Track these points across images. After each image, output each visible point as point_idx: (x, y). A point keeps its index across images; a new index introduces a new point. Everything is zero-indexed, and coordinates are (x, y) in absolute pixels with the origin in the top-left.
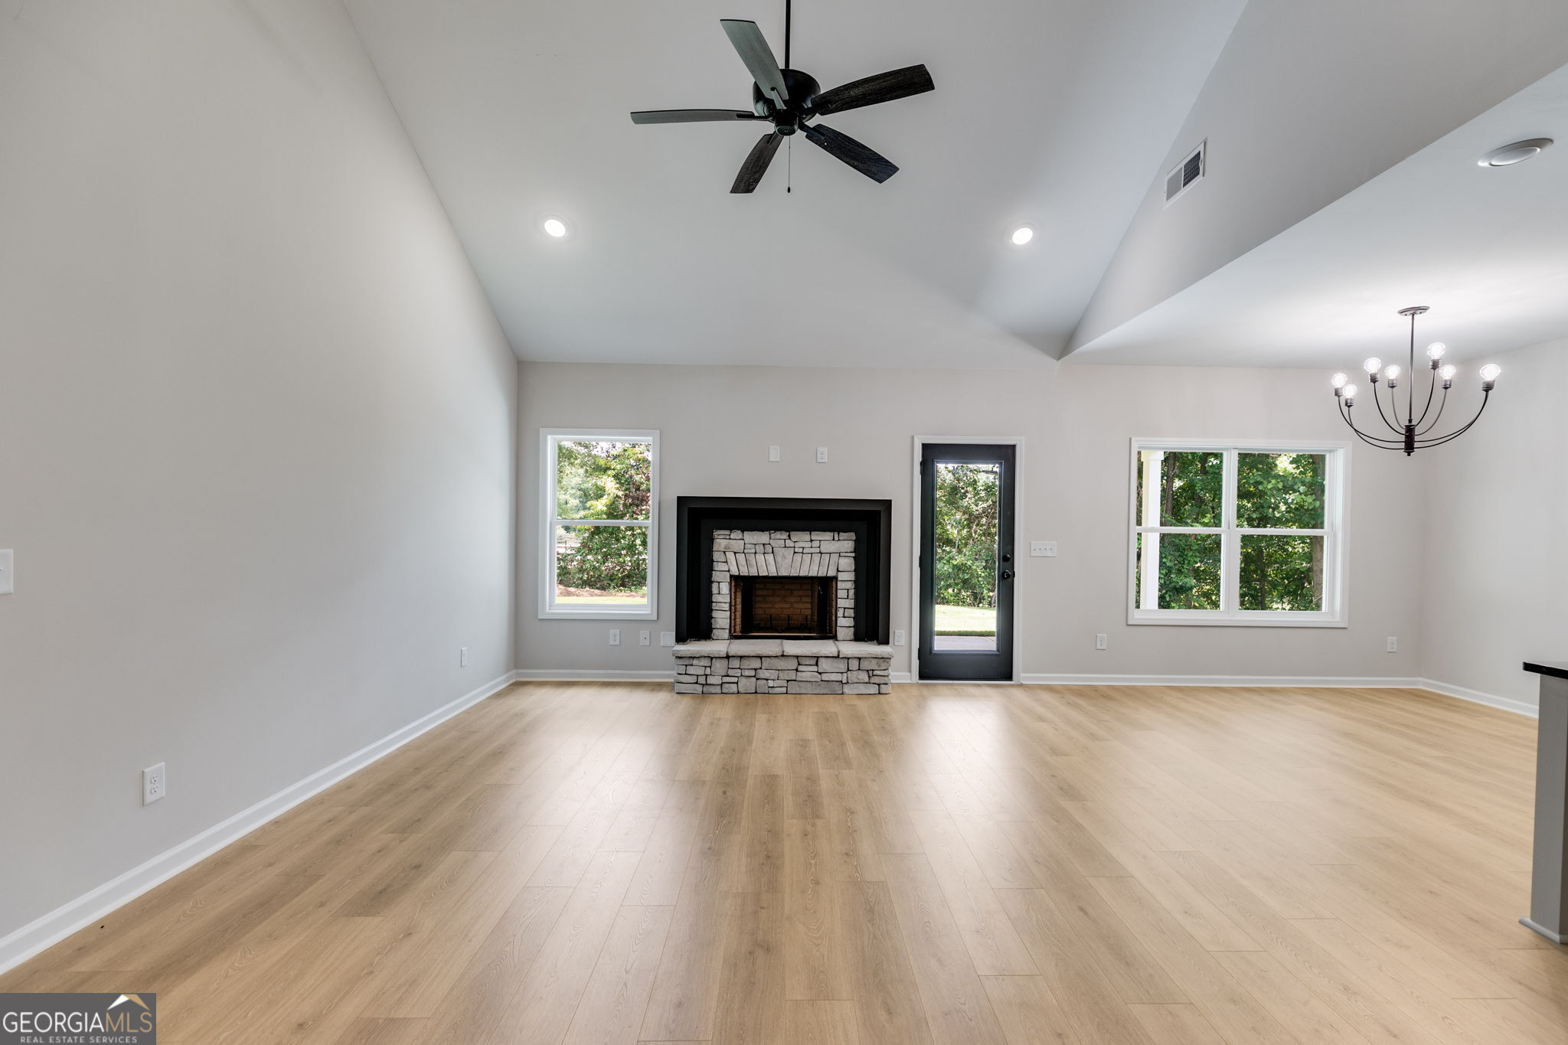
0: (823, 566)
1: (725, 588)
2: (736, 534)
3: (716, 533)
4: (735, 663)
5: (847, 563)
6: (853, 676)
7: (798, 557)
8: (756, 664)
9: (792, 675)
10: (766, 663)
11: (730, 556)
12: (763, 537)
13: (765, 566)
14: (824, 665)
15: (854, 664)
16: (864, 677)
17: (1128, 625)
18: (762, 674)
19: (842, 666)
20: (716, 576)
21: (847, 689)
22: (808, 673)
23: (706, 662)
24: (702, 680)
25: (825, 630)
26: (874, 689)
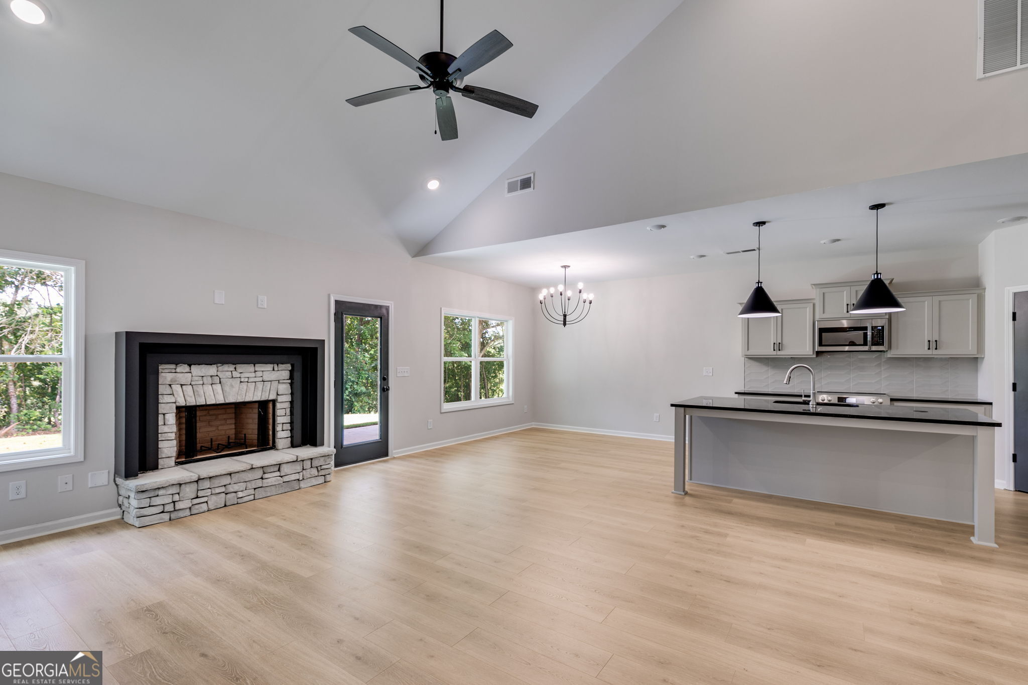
0: (265, 392)
1: (171, 419)
2: (183, 368)
3: (161, 367)
4: (207, 484)
5: (285, 388)
6: (307, 474)
7: (244, 385)
8: (226, 480)
9: (259, 483)
10: (235, 478)
11: (177, 388)
12: (212, 370)
13: (212, 395)
14: (285, 469)
15: (307, 464)
16: (314, 472)
17: (441, 413)
18: (231, 488)
19: (298, 467)
20: (162, 408)
21: (302, 484)
22: (272, 478)
23: (175, 490)
24: (169, 508)
25: (265, 442)
26: (321, 480)
